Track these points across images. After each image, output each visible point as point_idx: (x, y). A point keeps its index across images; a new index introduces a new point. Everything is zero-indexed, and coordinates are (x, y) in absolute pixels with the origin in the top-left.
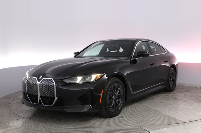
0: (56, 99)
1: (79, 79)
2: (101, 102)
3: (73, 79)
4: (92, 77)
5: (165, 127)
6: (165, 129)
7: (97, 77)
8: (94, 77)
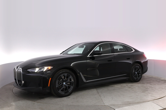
0: (23, 82)
1: (37, 70)
2: (49, 86)
3: (34, 70)
4: (44, 68)
5: (126, 106)
6: (126, 107)
7: (48, 68)
8: (45, 69)
